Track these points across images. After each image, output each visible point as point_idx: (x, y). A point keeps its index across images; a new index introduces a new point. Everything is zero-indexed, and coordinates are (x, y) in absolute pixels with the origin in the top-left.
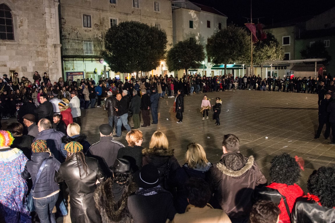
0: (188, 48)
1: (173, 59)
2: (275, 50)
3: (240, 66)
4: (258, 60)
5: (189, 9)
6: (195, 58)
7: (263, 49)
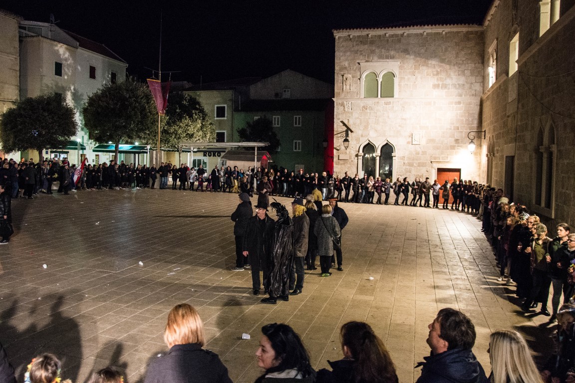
0: (44, 111)
1: (12, 129)
2: (201, 125)
3: (143, 148)
4: (173, 140)
5: (55, 41)
6: (56, 130)
7: (181, 122)
